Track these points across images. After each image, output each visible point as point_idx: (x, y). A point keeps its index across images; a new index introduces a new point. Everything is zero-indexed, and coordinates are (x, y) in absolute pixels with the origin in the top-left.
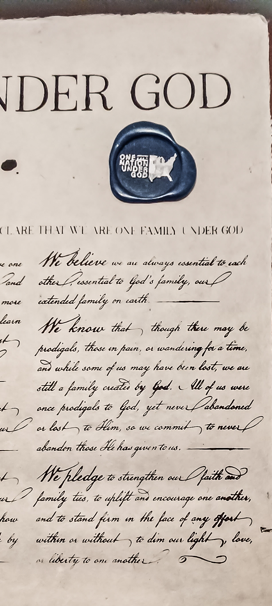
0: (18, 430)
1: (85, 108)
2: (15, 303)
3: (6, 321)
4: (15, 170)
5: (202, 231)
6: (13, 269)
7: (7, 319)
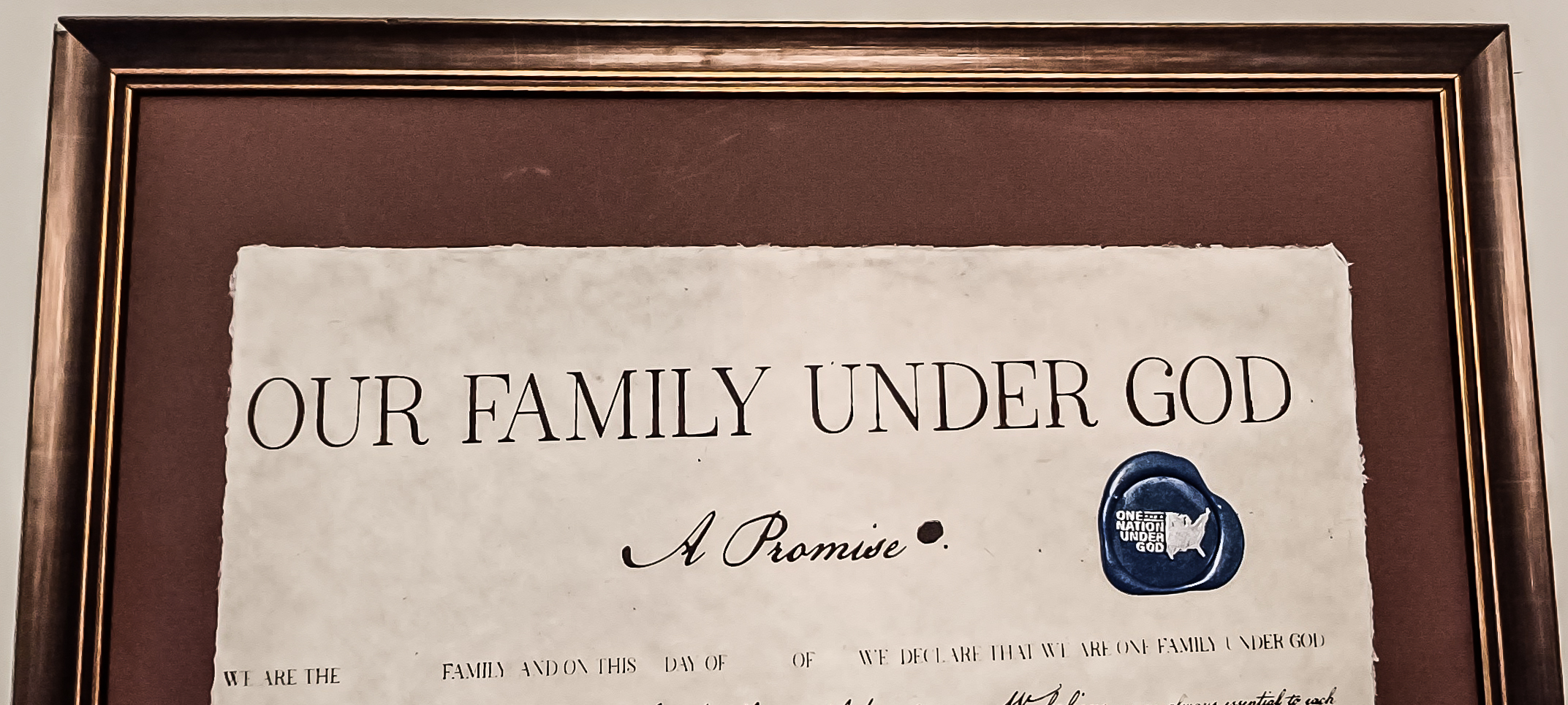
1: (1051, 423)
4: (940, 542)
5: (1258, 643)
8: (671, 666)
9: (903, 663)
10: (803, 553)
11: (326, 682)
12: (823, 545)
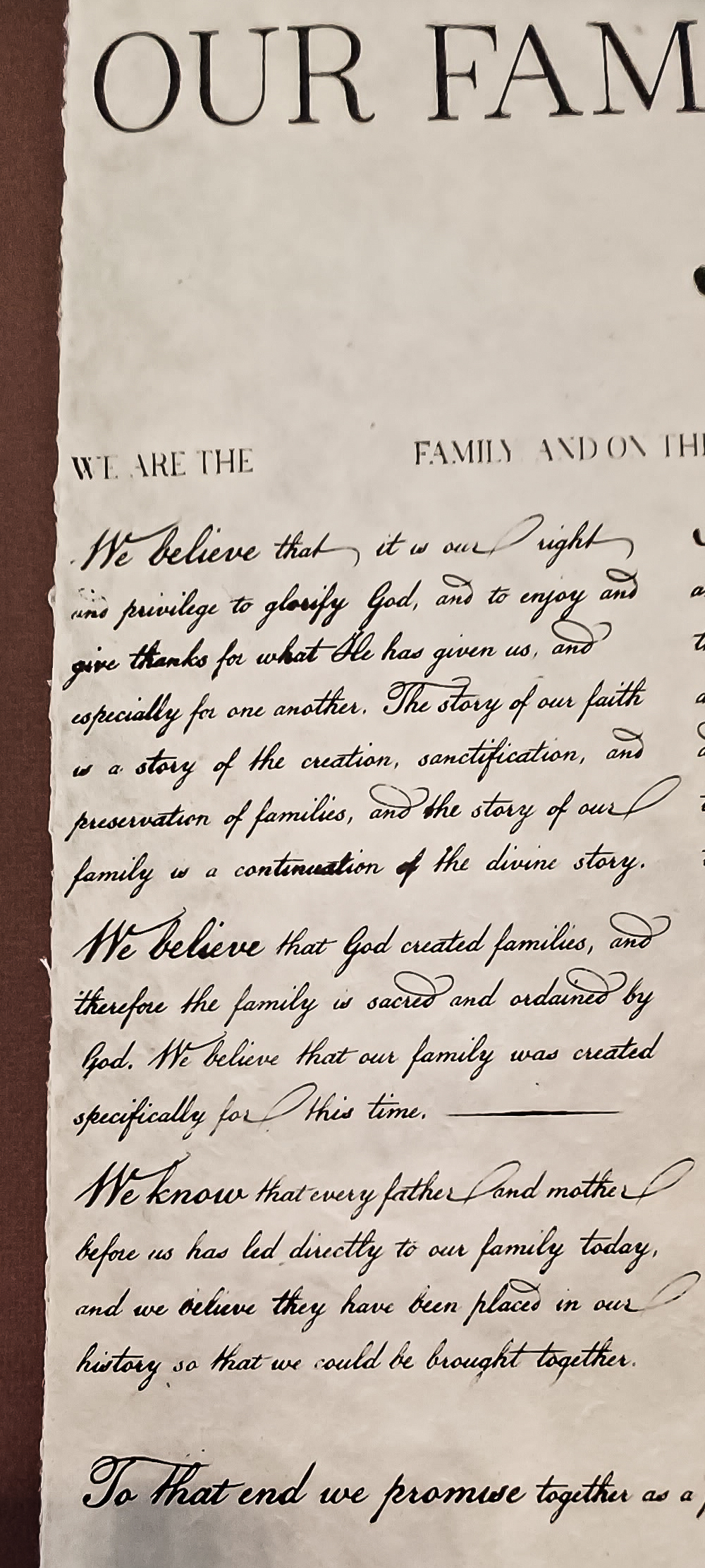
11: (232, 470)
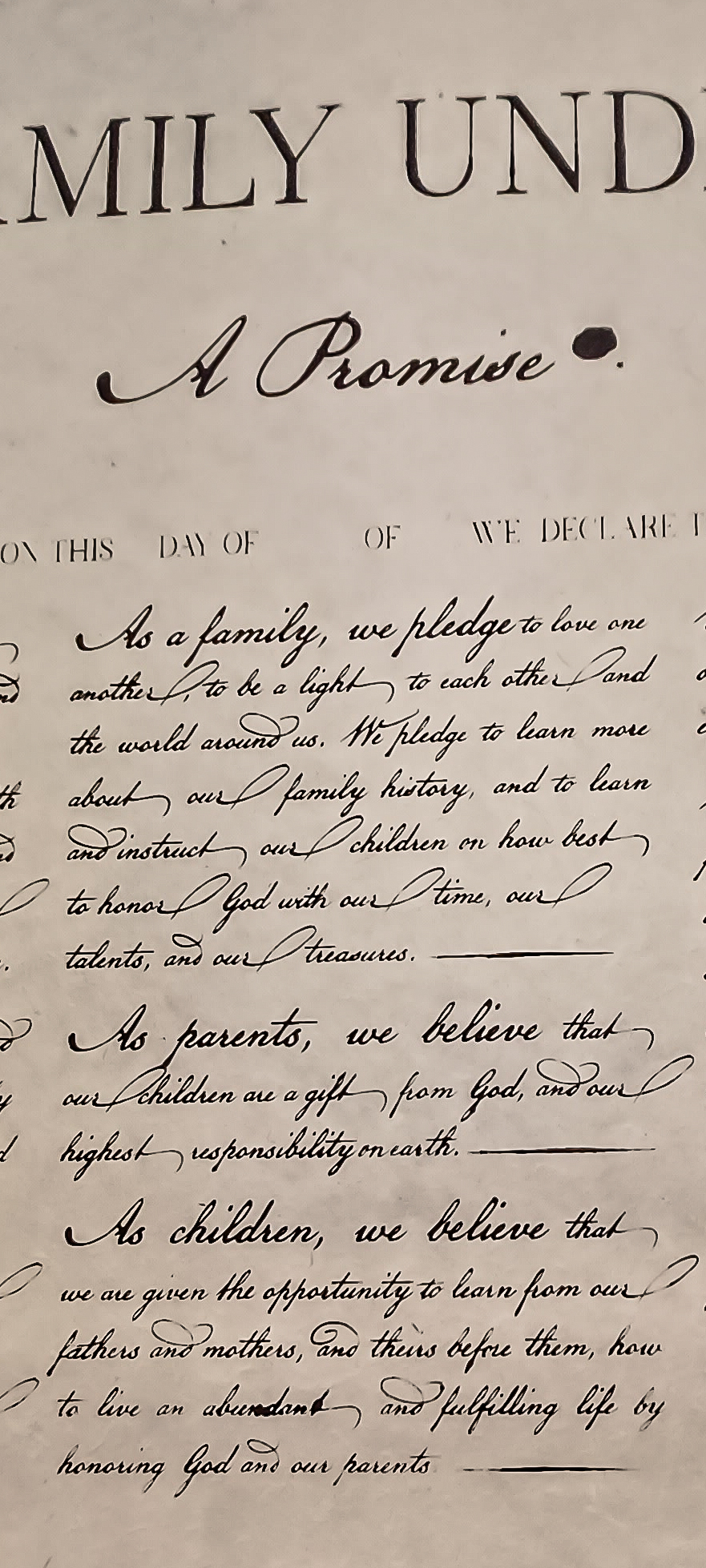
0: (652, 1090)
2: (632, 732)
3: (606, 782)
4: (611, 357)
6: (620, 636)
7: (610, 778)
8: (169, 547)
9: (544, 540)
10: (385, 374)
12: (419, 361)
